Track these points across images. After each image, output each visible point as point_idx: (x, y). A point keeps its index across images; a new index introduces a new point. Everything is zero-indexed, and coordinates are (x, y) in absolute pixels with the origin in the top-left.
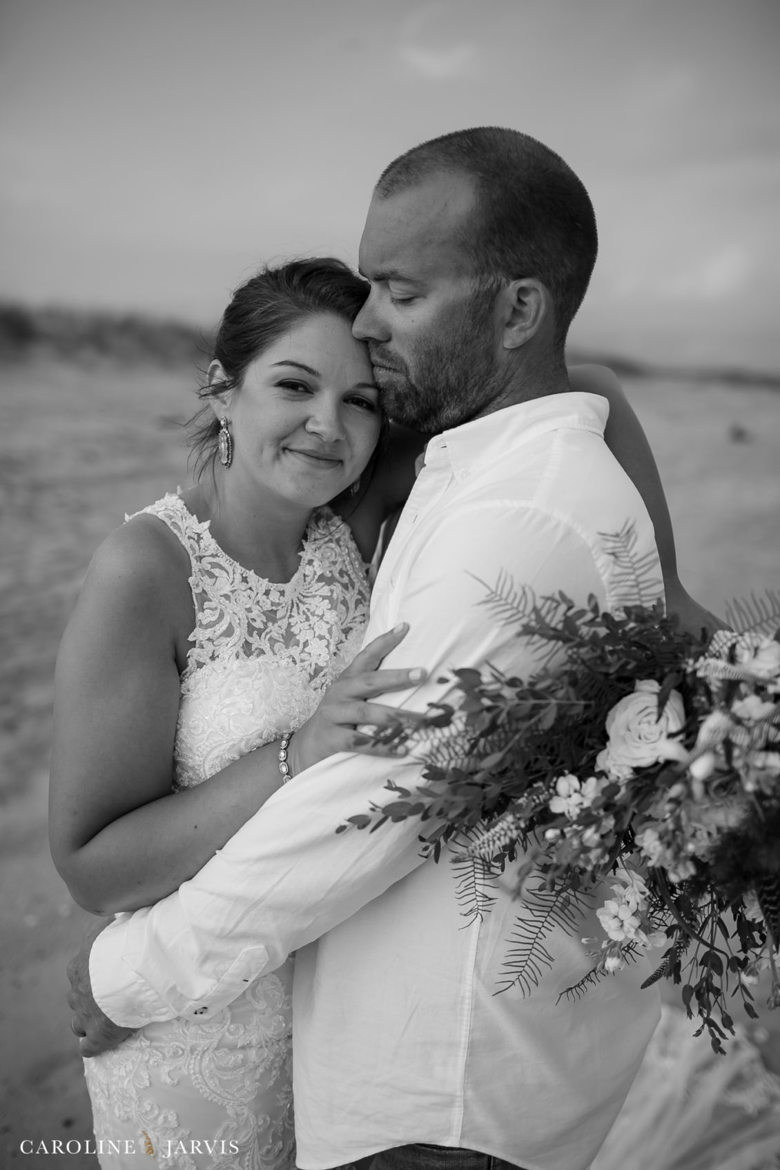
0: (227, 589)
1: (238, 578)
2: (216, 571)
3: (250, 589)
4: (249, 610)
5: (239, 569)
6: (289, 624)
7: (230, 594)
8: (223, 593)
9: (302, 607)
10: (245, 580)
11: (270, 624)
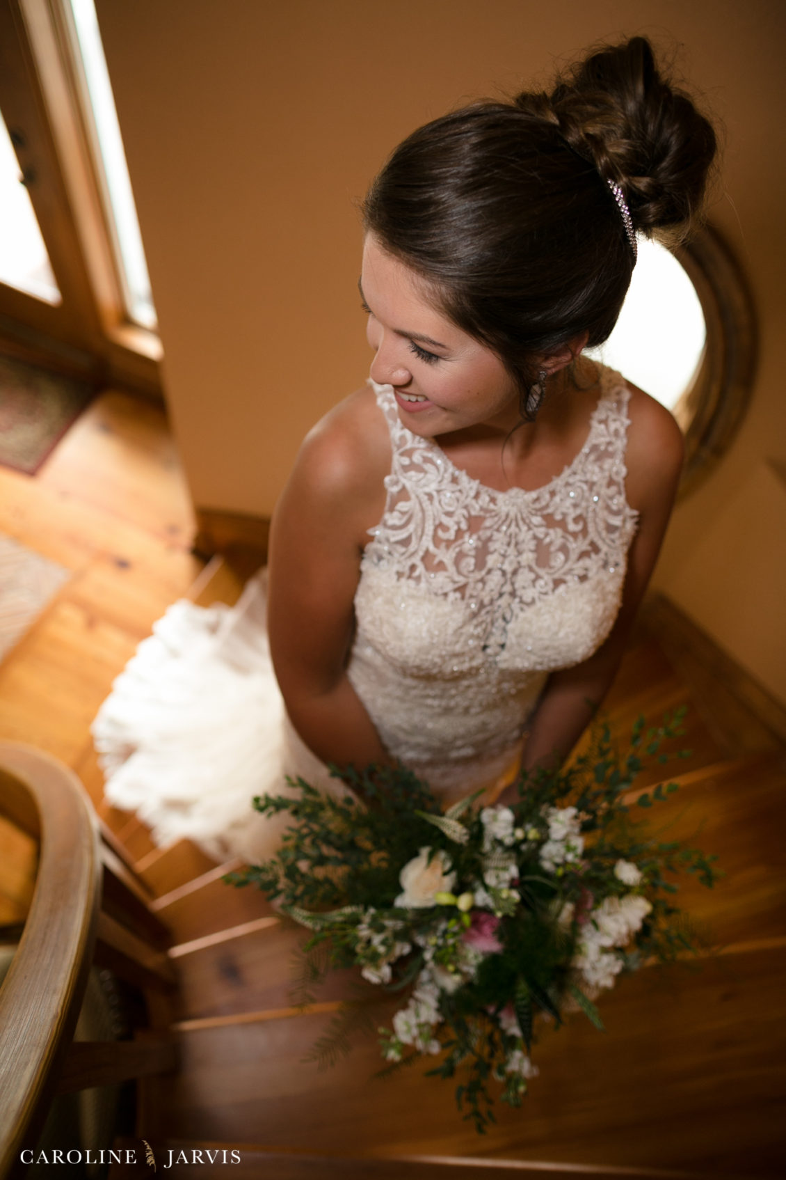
0: (432, 488)
1: (448, 476)
2: (428, 467)
3: (460, 491)
4: (449, 514)
5: (451, 469)
6: (492, 536)
7: (435, 494)
8: (427, 490)
9: (513, 529)
10: (455, 480)
11: (466, 536)
